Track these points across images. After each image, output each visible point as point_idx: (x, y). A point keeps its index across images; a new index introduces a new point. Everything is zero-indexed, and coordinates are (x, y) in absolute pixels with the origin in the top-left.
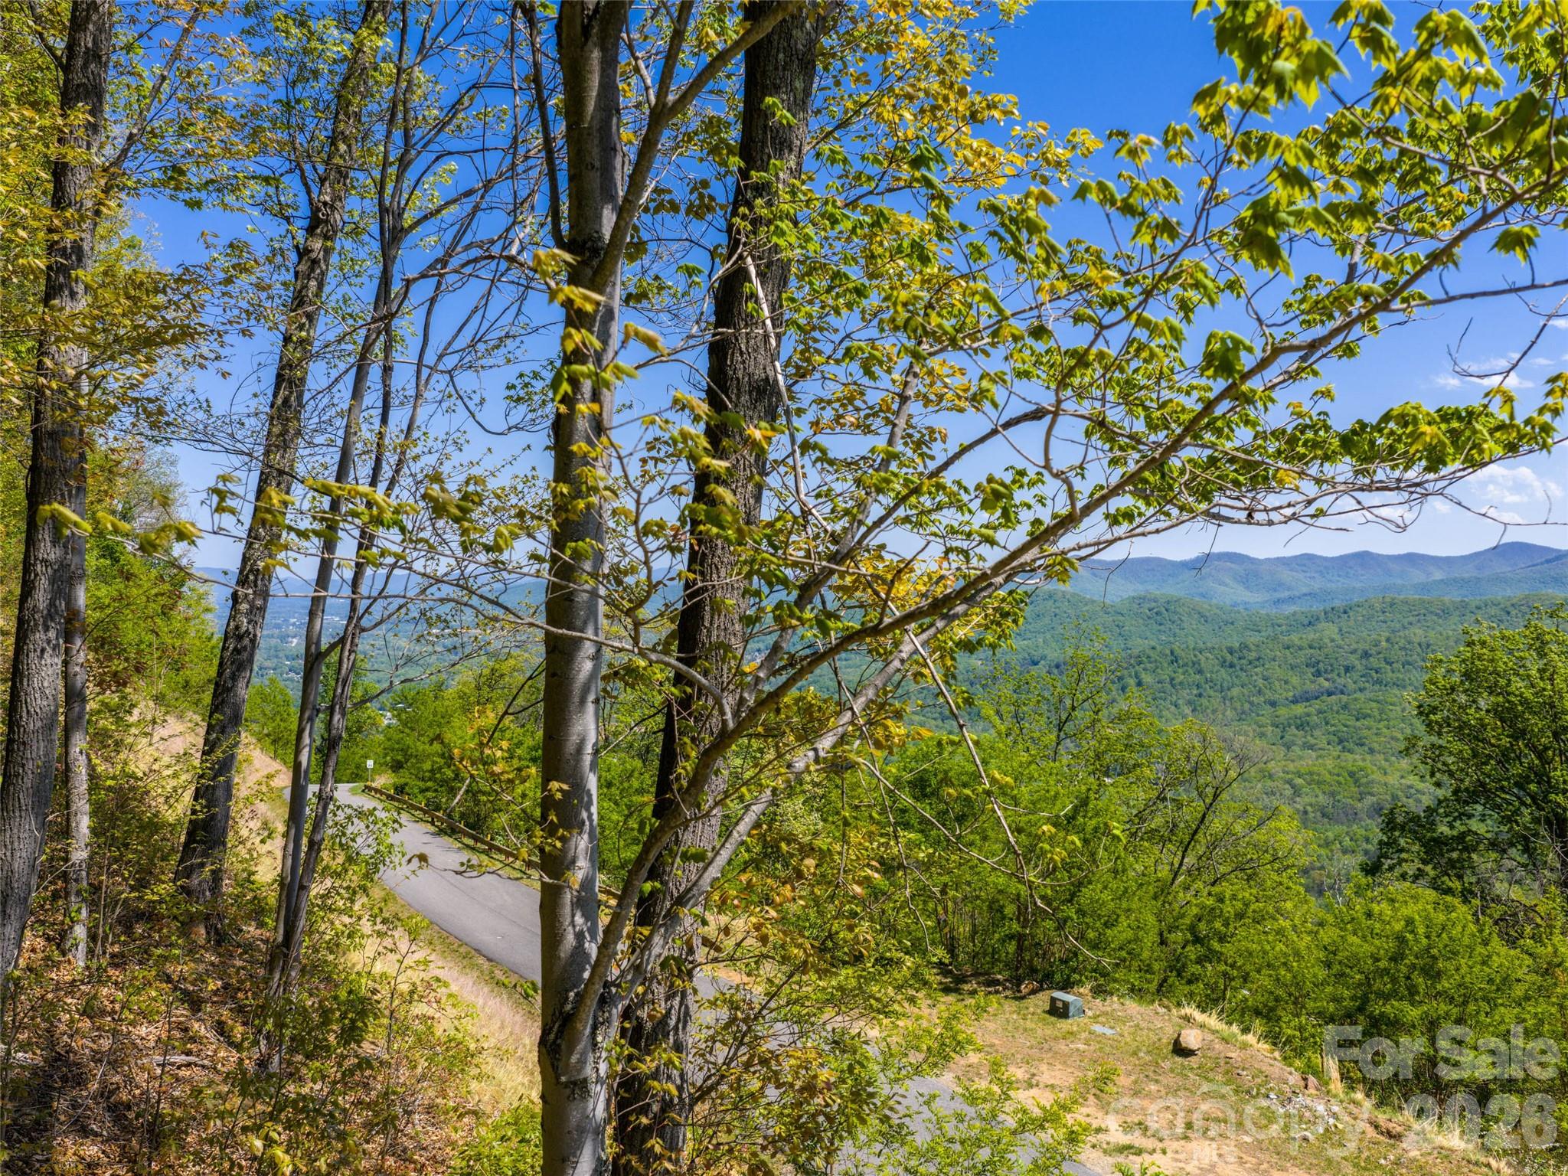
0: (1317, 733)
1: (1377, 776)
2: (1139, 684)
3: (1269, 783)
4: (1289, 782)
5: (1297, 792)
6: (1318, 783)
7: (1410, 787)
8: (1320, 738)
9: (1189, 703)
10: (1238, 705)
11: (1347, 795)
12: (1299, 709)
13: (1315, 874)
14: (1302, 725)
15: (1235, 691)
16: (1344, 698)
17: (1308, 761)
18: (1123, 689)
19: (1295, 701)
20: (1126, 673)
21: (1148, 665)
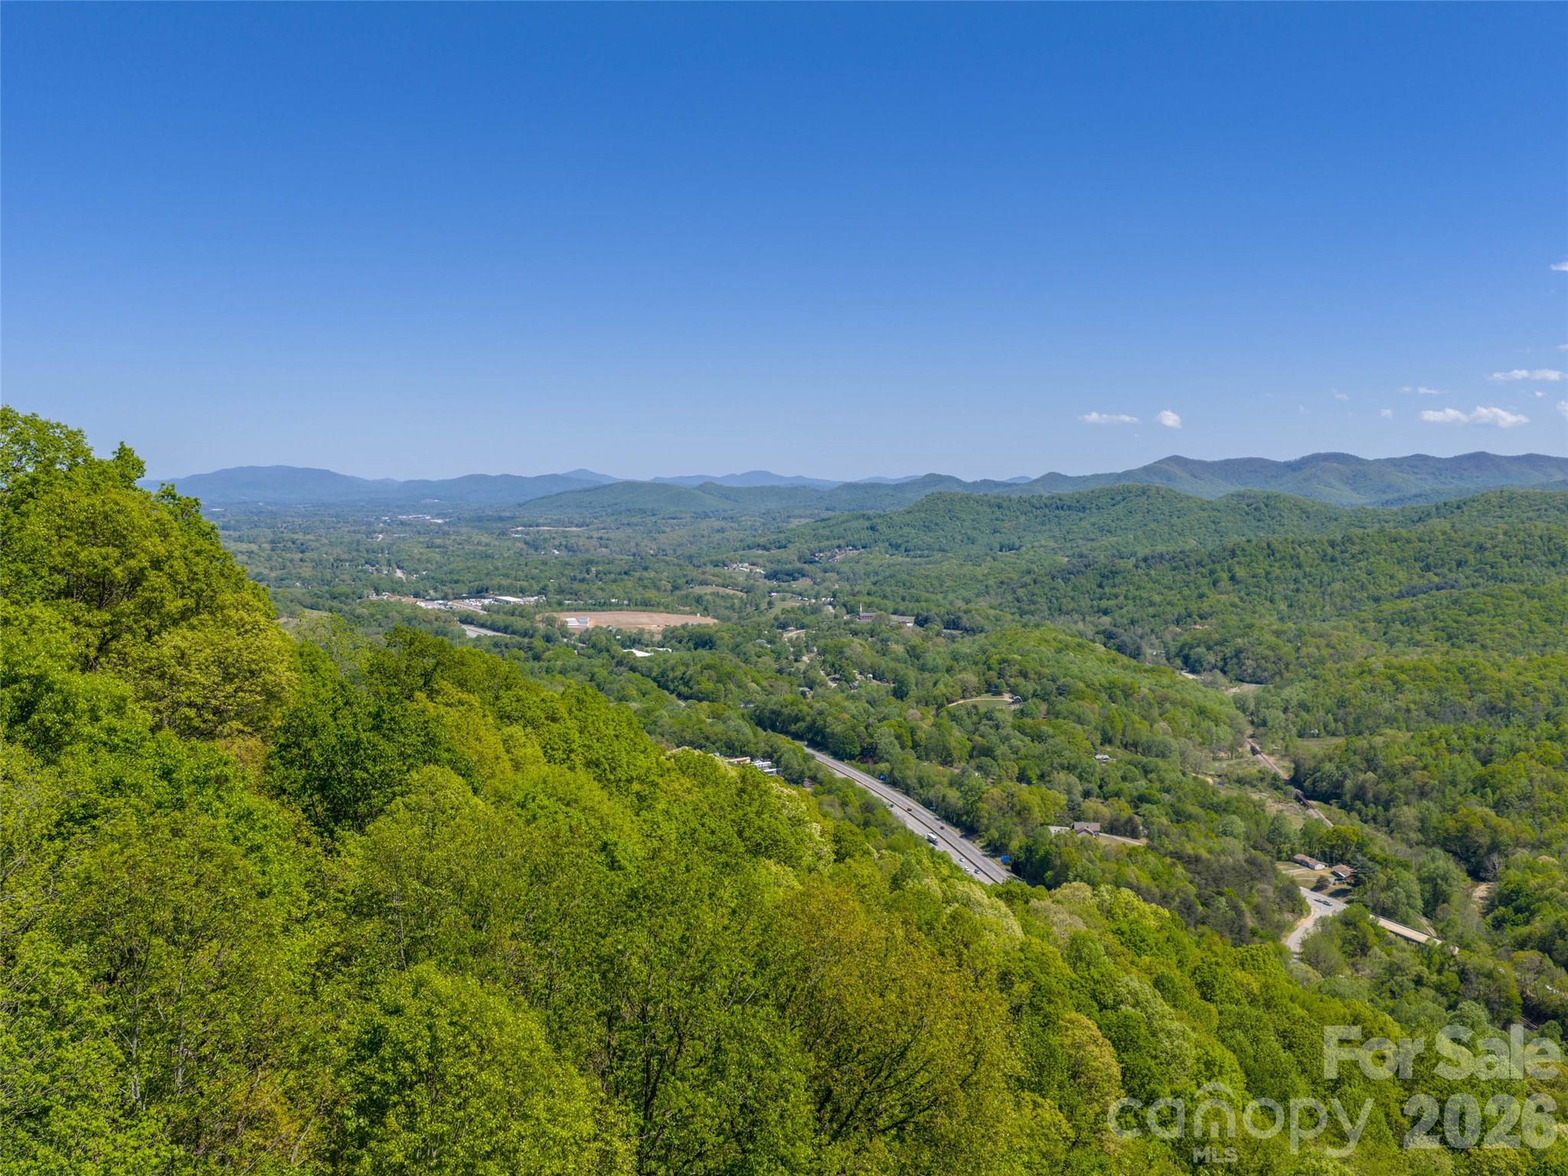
0: (1424, 628)
1: (1490, 672)
2: (1232, 578)
3: (1368, 678)
4: (1391, 678)
5: (1399, 687)
6: (1424, 679)
7: (1526, 684)
8: (1426, 634)
9: (1286, 598)
10: (1338, 600)
11: (1456, 692)
12: (1405, 604)
13: (1417, 775)
14: (1409, 620)
15: (1337, 586)
16: (1455, 593)
17: (1412, 657)
18: (1215, 583)
19: (1401, 596)
20: (1218, 567)
21: (1242, 559)
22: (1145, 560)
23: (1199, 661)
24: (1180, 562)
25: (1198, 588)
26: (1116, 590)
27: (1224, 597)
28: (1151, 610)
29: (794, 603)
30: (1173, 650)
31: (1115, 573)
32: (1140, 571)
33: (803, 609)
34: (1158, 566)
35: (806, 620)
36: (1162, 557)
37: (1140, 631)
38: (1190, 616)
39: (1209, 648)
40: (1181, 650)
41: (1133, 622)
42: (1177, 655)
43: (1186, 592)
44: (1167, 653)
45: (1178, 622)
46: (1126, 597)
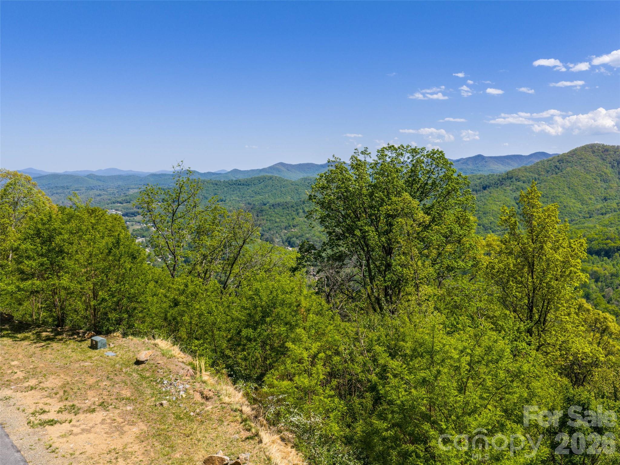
18: (298, 214)
20: (299, 207)
21: (307, 205)
22: (273, 206)
23: (294, 243)
24: (285, 206)
25: (292, 216)
26: (263, 217)
27: (301, 219)
28: (276, 225)
29: (137, 227)
30: (285, 239)
31: (262, 211)
32: (271, 210)
33: (142, 229)
34: (278, 208)
35: (145, 234)
36: (279, 204)
37: (272, 232)
38: (290, 226)
39: (297, 238)
40: (287, 239)
41: (269, 229)
42: (286, 241)
43: (288, 217)
44: (283, 240)
45: (285, 228)
46: (267, 220)
